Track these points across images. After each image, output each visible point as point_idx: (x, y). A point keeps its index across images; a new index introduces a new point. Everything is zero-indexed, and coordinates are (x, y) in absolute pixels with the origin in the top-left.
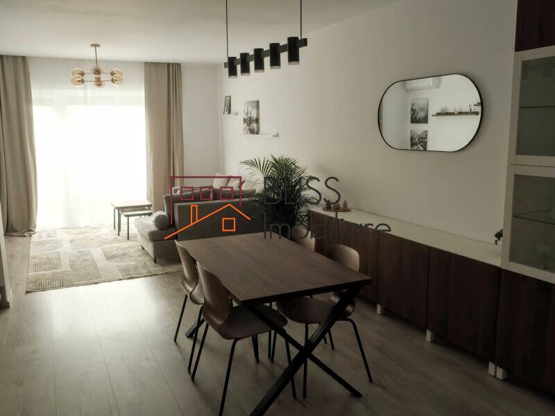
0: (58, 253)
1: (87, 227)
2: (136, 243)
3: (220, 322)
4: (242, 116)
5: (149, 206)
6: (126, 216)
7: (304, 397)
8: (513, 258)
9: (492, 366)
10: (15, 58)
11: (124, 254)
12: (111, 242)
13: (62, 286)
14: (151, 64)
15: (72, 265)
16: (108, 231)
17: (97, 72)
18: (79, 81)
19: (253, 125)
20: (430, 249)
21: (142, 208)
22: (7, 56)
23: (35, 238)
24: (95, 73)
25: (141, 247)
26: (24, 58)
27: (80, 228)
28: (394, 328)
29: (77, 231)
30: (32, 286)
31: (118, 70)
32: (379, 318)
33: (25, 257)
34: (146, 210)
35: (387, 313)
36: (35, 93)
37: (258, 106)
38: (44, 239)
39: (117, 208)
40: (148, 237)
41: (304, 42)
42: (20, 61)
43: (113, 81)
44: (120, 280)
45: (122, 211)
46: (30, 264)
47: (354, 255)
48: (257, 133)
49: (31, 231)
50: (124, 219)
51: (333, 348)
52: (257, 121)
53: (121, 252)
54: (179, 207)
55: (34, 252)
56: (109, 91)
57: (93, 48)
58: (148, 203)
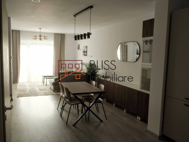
0: (26, 88)
1: (34, 82)
2: (49, 87)
3: (68, 100)
4: (82, 50)
5: (53, 76)
6: (46, 79)
7: (88, 121)
8: (142, 88)
9: (138, 117)
10: (16, 31)
11: (45, 89)
12: (41, 86)
13: (27, 96)
14: (56, 34)
15: (30, 91)
16: (40, 83)
17: (40, 36)
18: (35, 39)
19: (85, 53)
20: (125, 87)
21: (51, 77)
22: (14, 30)
23: (18, 84)
24: (40, 37)
25: (50, 88)
26: (19, 31)
27: (32, 82)
28: (117, 109)
29: (31, 83)
30: (18, 96)
31: (46, 35)
32: (114, 107)
33: (16, 89)
34: (52, 77)
35: (116, 106)
36: (22, 41)
37: (87, 48)
38: (21, 84)
39: (43, 76)
40: (52, 84)
41: (91, 34)
42: (18, 32)
43: (45, 39)
44: (43, 95)
45: (45, 77)
46: (18, 91)
47: (103, 86)
48: (86, 56)
49: (17, 82)
50: (45, 80)
51: (99, 112)
52: (86, 52)
53: (44, 89)
54: (61, 76)
55: (18, 88)
56: (43, 41)
57: (40, 29)
58: (53, 75)
